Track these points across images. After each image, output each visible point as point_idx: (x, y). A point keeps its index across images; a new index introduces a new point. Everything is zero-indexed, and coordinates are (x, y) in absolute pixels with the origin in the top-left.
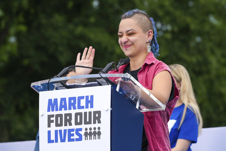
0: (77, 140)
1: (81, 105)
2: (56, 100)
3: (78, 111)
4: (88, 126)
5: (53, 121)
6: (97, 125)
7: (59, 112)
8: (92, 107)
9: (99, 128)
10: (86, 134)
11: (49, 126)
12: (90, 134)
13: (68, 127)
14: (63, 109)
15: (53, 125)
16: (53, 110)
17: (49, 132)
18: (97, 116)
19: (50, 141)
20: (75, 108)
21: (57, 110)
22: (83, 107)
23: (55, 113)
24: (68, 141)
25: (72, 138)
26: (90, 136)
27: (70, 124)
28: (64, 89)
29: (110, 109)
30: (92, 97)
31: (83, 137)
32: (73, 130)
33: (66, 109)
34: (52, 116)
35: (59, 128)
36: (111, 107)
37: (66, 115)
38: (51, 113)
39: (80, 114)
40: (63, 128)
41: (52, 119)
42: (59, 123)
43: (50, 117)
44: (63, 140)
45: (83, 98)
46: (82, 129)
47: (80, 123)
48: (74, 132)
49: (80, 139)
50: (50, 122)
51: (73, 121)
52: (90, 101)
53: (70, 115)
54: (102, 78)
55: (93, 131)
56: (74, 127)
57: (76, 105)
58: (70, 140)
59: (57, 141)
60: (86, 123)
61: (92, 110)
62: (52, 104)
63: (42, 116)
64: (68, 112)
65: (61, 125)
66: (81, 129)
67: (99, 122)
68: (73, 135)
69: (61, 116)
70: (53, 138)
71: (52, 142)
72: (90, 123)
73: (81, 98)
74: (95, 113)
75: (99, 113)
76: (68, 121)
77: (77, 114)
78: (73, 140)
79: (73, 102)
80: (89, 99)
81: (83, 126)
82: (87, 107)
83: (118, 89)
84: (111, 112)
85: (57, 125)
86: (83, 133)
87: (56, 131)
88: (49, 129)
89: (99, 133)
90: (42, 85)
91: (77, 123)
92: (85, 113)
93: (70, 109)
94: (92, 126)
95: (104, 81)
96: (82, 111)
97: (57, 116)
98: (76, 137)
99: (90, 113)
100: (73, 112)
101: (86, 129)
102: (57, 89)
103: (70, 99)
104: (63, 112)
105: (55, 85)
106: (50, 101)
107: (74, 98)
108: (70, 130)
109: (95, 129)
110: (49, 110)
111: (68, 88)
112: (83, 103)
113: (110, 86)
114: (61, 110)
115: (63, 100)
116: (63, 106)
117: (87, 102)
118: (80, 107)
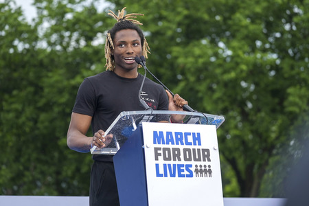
0: (188, 176)
1: (189, 141)
2: (161, 133)
3: (186, 147)
4: (198, 163)
5: (160, 155)
6: (207, 163)
7: (166, 146)
8: (200, 144)
9: (209, 166)
10: (197, 171)
11: (157, 159)
12: (201, 171)
13: (177, 162)
14: (170, 143)
15: (161, 158)
16: (159, 143)
17: (157, 166)
18: (206, 155)
19: (158, 175)
20: (182, 144)
21: (163, 143)
22: (190, 144)
23: (162, 146)
24: (179, 176)
25: (182, 173)
26: (201, 173)
27: (180, 160)
30: (199, 134)
31: (194, 174)
32: (183, 166)
33: (173, 143)
34: (160, 149)
35: (167, 162)
37: (174, 150)
38: (157, 146)
39: (189, 150)
40: (172, 162)
41: (159, 152)
42: (167, 157)
43: (156, 149)
44: (173, 175)
45: (189, 134)
47: (190, 160)
48: (184, 168)
49: (191, 175)
50: (157, 155)
51: (182, 156)
52: (197, 138)
53: (178, 150)
55: (203, 168)
56: (183, 162)
57: (184, 141)
58: (180, 176)
59: (166, 176)
60: (195, 160)
61: (201, 148)
62: (158, 137)
64: (175, 146)
65: (169, 159)
66: (191, 166)
67: (209, 160)
68: (183, 171)
69: (168, 149)
70: (161, 171)
71: (161, 176)
72: (199, 160)
73: (187, 134)
74: (204, 150)
75: (208, 151)
76: (177, 156)
77: (185, 150)
78: (183, 176)
79: (180, 137)
80: (196, 136)
81: (193, 163)
82: (195, 144)
86: (193, 169)
87: (165, 165)
88: (157, 162)
89: (210, 172)
91: (186, 159)
92: (194, 150)
93: (177, 144)
94: (202, 163)
96: (191, 147)
97: (165, 149)
98: (186, 173)
99: (199, 150)
100: (181, 147)
101: (196, 166)
103: (177, 134)
104: (170, 146)
106: (155, 133)
107: (181, 134)
108: (180, 166)
109: (205, 166)
110: (155, 143)
112: (190, 139)
114: (168, 143)
115: (169, 133)
116: (170, 140)
117: (195, 139)
118: (187, 143)
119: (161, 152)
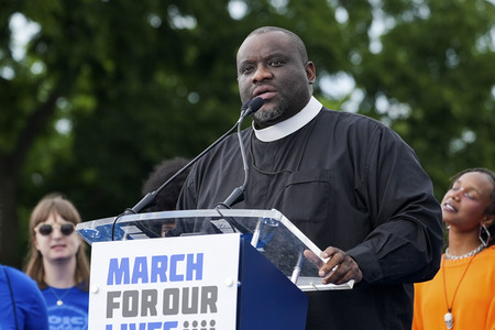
1: (178, 273)
2: (125, 261)
3: (170, 285)
4: (191, 318)
5: (117, 305)
6: (209, 316)
7: (131, 287)
8: (199, 277)
9: (213, 323)
11: (109, 315)
13: (149, 319)
14: (140, 280)
15: (118, 312)
16: (118, 282)
17: (109, 328)
18: (209, 298)
20: (164, 279)
21: (127, 282)
22: (180, 278)
23: (123, 288)
27: (154, 313)
28: (143, 238)
29: (236, 283)
30: (200, 256)
32: (158, 325)
33: (145, 281)
34: (117, 294)
35: (129, 321)
36: (239, 279)
37: (146, 293)
38: (114, 288)
39: (175, 292)
40: (138, 320)
41: (115, 300)
42: (130, 309)
43: (111, 295)
45: (181, 257)
46: (176, 323)
47: (175, 311)
50: (111, 306)
51: (159, 307)
52: (196, 266)
53: (154, 293)
54: (222, 217)
55: (199, 328)
56: (161, 318)
57: (168, 273)
60: (186, 311)
61: (200, 284)
62: (117, 270)
63: (97, 293)
64: (150, 286)
65: (134, 314)
67: (214, 310)
69: (134, 294)
72: (194, 310)
73: (177, 258)
74: (205, 290)
75: (214, 290)
76: (149, 307)
77: (167, 292)
79: (162, 266)
80: (195, 262)
81: (180, 318)
82: (189, 278)
83: (254, 242)
84: (239, 289)
85: (126, 314)
87: (124, 327)
88: (109, 321)
90: (97, 228)
91: (167, 311)
92: (186, 290)
93: (154, 280)
94: (199, 317)
95: (227, 224)
96: (180, 285)
97: (127, 294)
99: (195, 290)
100: (160, 287)
101: (186, 324)
102: (129, 238)
103: (156, 259)
104: (140, 287)
105: (127, 230)
106: (113, 262)
107: (164, 259)
108: (153, 326)
109: (204, 323)
110: (110, 282)
111: (152, 237)
112: (181, 268)
113: (238, 234)
114: (135, 281)
115: (141, 261)
116: (140, 275)
117: (190, 267)
118: (175, 278)
119: (119, 300)
